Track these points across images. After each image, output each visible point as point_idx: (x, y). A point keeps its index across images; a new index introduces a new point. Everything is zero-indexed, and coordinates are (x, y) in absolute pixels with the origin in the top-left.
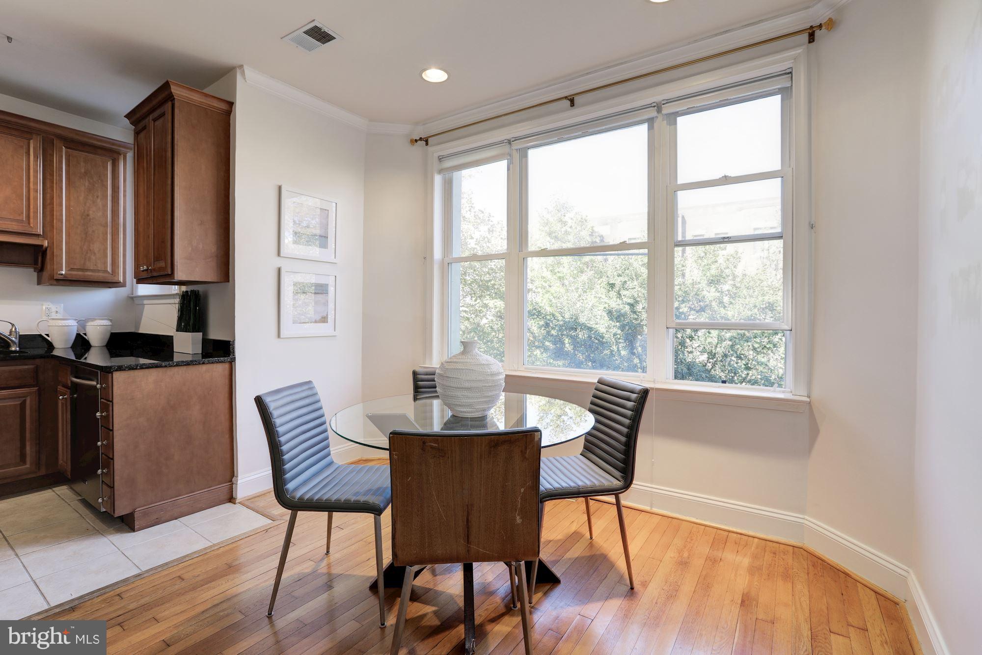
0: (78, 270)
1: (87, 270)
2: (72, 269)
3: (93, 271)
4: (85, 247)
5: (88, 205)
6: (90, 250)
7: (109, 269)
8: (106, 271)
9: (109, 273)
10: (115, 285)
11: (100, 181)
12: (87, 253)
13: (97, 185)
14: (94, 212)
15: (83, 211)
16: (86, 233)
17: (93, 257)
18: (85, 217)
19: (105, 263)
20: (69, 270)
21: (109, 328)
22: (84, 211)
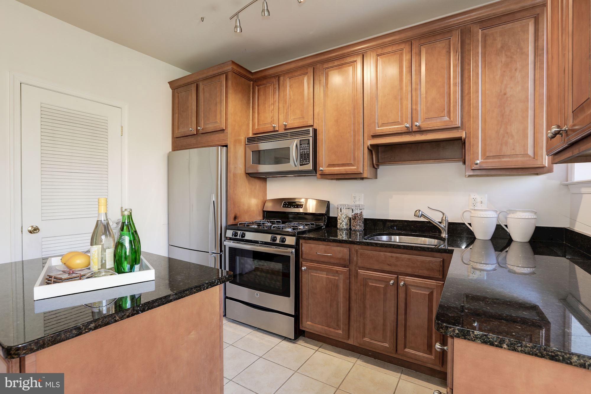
0: (494, 157)
1: (504, 156)
2: (488, 157)
3: (509, 156)
4: (502, 131)
5: (505, 82)
6: (507, 133)
7: (530, 152)
8: (527, 155)
9: (530, 156)
10: (538, 171)
11: (518, 50)
12: (504, 137)
13: (515, 57)
14: (512, 88)
15: (499, 91)
16: (503, 115)
17: (511, 141)
18: (503, 97)
19: (525, 146)
20: (485, 159)
21: (533, 221)
22: (501, 91)
